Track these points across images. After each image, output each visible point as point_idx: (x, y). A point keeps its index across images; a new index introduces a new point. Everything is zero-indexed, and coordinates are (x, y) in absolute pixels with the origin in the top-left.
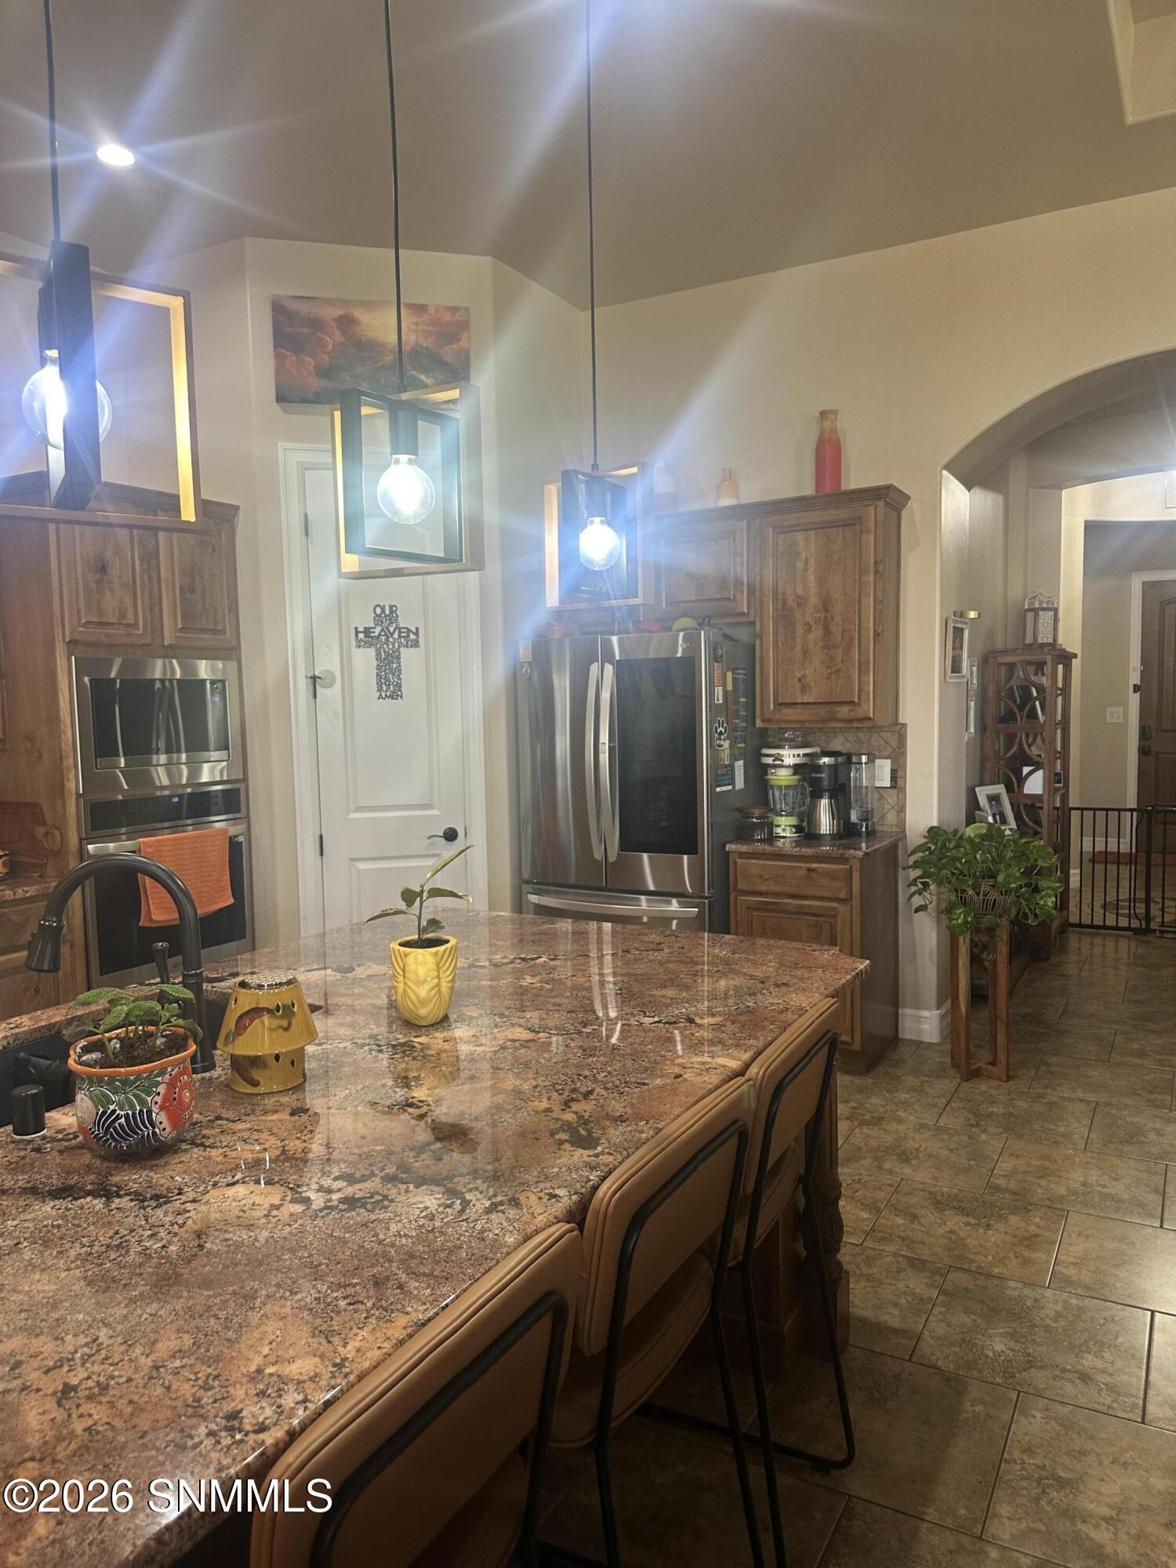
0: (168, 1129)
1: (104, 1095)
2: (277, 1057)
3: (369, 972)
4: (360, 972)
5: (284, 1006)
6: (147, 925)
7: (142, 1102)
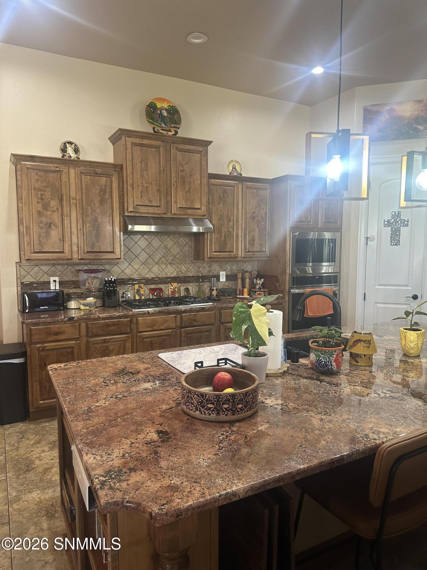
0: (335, 368)
1: (319, 355)
2: (365, 356)
3: (389, 338)
4: (385, 337)
5: (368, 341)
6: (307, 316)
7: (329, 359)
